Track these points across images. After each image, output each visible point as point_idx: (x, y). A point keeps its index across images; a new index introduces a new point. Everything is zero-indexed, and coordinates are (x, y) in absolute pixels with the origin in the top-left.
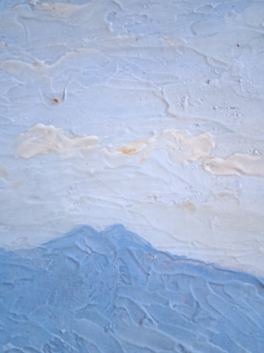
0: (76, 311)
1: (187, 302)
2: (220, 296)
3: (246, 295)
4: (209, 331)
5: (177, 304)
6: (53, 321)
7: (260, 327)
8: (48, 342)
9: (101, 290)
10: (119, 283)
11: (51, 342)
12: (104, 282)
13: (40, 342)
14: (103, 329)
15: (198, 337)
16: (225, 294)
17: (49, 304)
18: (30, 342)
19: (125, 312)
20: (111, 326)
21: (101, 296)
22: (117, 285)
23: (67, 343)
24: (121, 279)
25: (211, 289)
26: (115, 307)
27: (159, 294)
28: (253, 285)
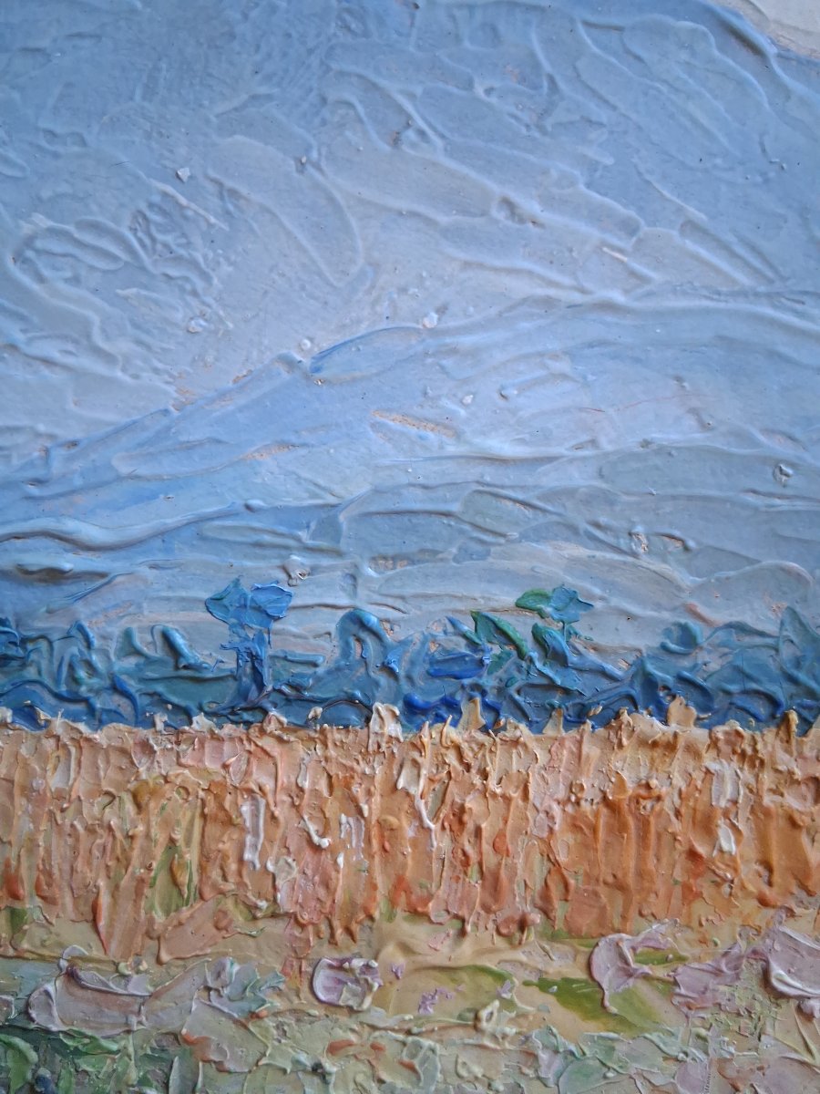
0: (217, 116)
1: (523, 80)
2: (613, 60)
3: (684, 56)
4: (585, 156)
5: (497, 84)
6: (154, 145)
7: (723, 140)
8: (143, 206)
9: (285, 55)
10: (335, 35)
11: (151, 206)
12: (294, 34)
13: (122, 205)
14: (292, 162)
15: (554, 174)
16: (628, 52)
17: (144, 98)
18: (94, 208)
19: (351, 112)
20: (314, 155)
21: (286, 71)
22: (329, 40)
23: (193, 206)
24: (340, 23)
25: (589, 41)
26: (324, 101)
27: (446, 60)
28: (702, 28)
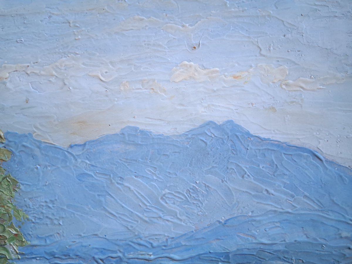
0: (205, 170)
1: (270, 165)
2: (289, 161)
3: (305, 161)
4: (283, 181)
5: (265, 166)
6: (191, 176)
7: (313, 179)
8: (189, 189)
9: (219, 158)
10: (230, 154)
11: (190, 188)
12: (221, 154)
13: (184, 188)
14: (221, 180)
15: (277, 185)
16: (293, 160)
17: (189, 166)
18: (178, 189)
19: (234, 171)
20: (225, 179)
21: (220, 162)
22: (229, 155)
23: (200, 189)
24: (231, 152)
25: (285, 157)
26: (228, 168)
27: (254, 161)
28: (309, 155)
